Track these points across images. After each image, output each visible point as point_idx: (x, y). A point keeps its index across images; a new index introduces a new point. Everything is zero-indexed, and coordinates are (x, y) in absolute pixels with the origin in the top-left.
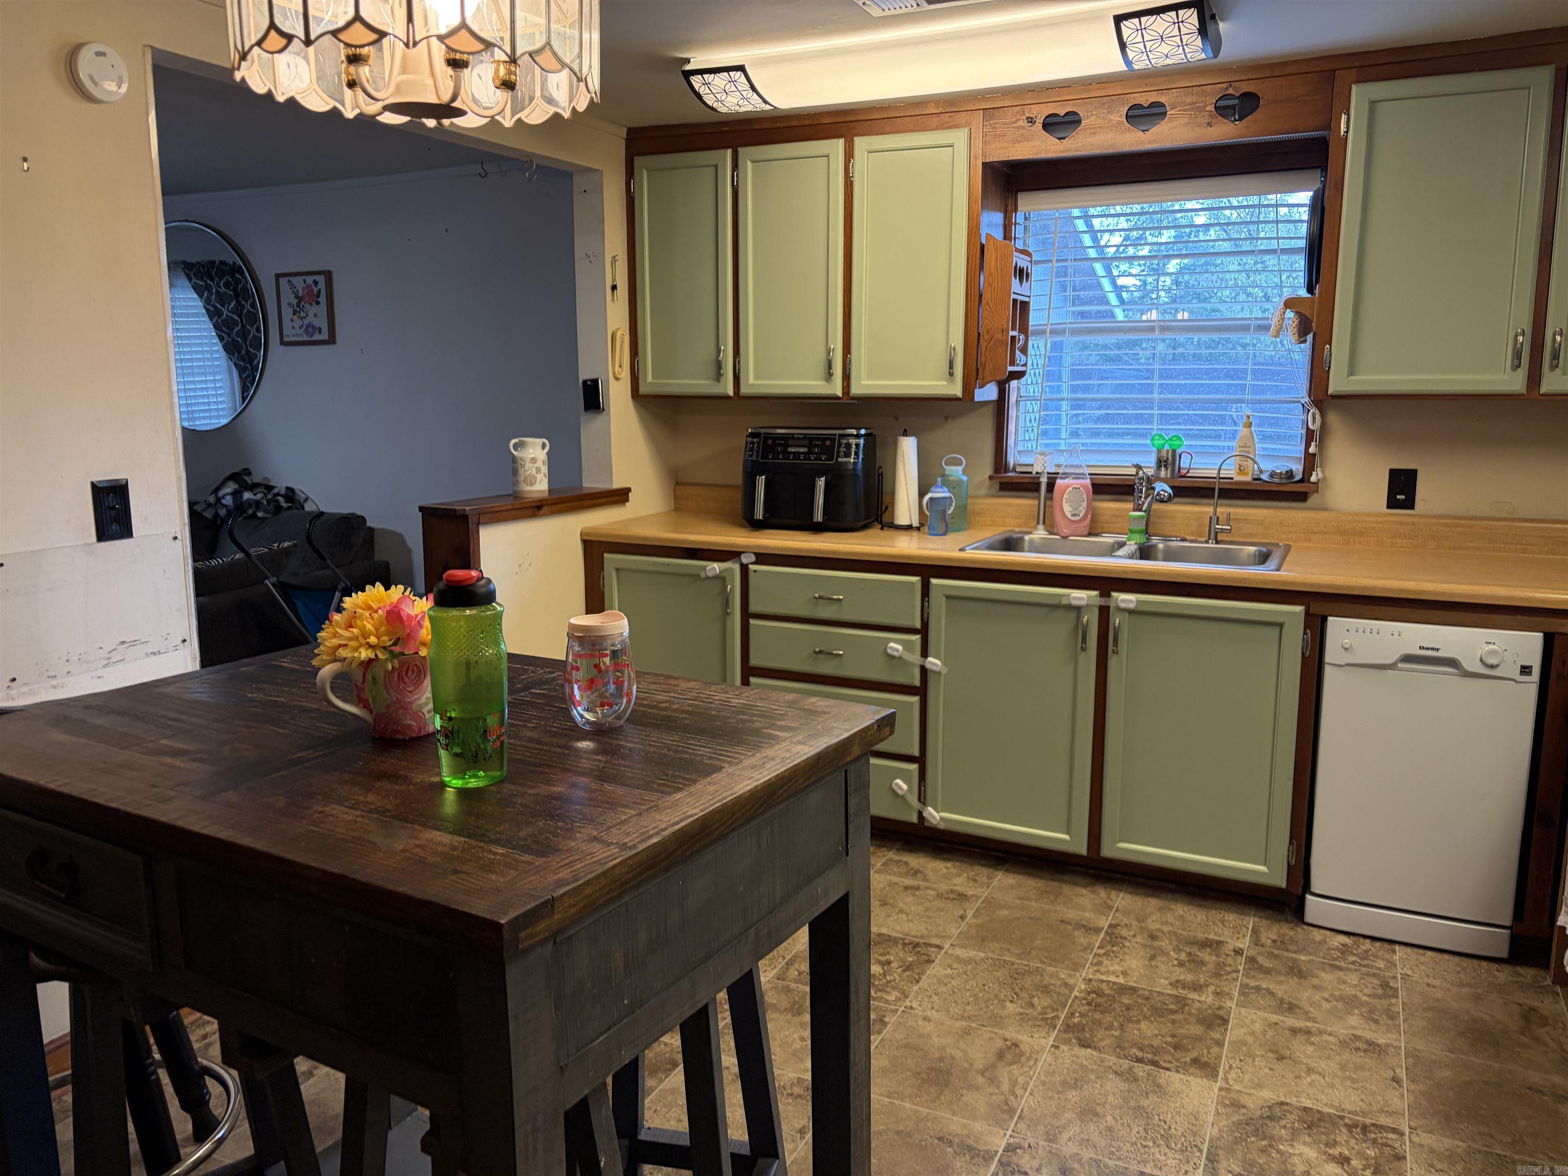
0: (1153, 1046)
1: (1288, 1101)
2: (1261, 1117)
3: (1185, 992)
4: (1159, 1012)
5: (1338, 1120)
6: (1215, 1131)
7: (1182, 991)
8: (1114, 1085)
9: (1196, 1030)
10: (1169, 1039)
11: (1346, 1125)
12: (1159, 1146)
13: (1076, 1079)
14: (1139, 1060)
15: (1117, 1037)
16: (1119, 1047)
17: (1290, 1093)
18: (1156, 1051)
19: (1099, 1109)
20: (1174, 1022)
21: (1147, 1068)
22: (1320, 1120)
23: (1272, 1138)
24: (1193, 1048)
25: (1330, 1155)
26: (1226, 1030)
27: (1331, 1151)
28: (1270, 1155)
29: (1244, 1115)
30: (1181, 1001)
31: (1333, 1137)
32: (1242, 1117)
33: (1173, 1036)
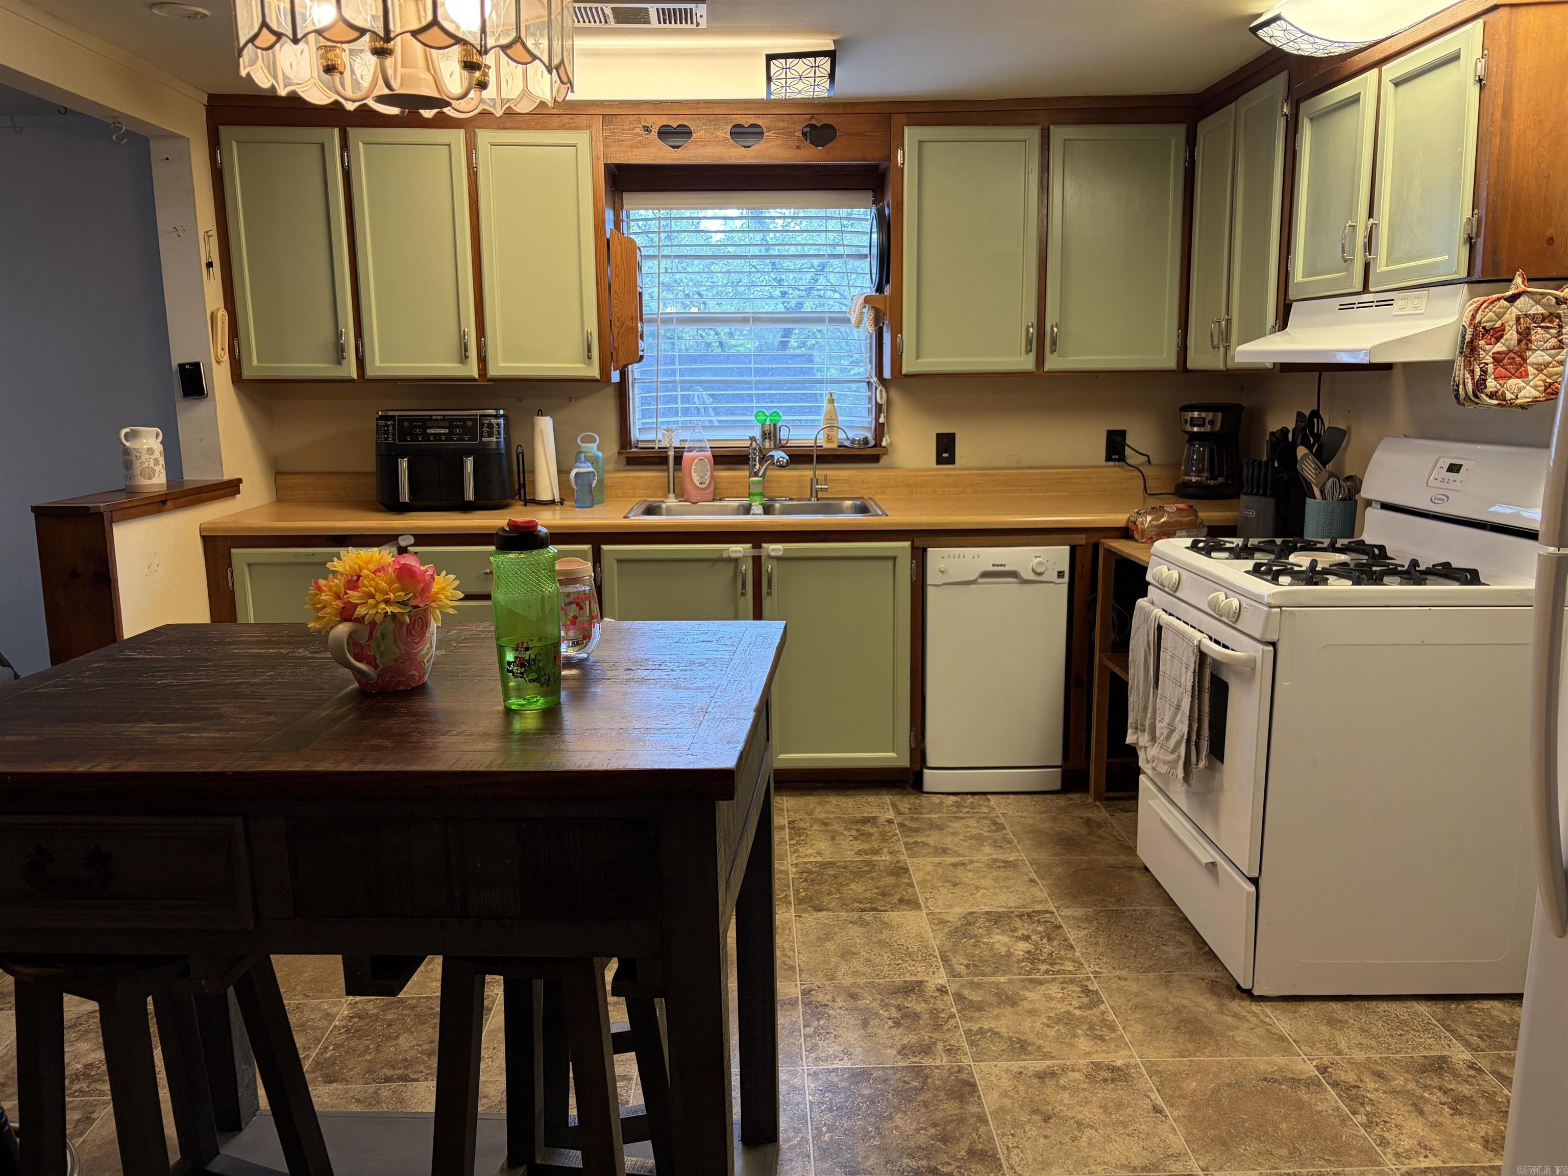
0: (867, 898)
1: (974, 910)
2: (962, 925)
3: (869, 857)
4: (858, 875)
5: (1010, 914)
6: (938, 942)
7: (866, 857)
8: (854, 931)
9: (891, 880)
10: (875, 891)
11: (1017, 917)
12: (907, 962)
13: (827, 934)
14: (863, 910)
15: (839, 898)
16: (844, 905)
17: (973, 905)
18: (871, 901)
19: (854, 949)
20: (872, 879)
21: (871, 914)
22: (999, 917)
23: (976, 936)
24: (895, 893)
25: (1016, 937)
26: (910, 876)
27: (1016, 935)
28: (980, 947)
29: (951, 926)
30: (868, 863)
31: (1012, 926)
32: (950, 928)
33: (878, 888)
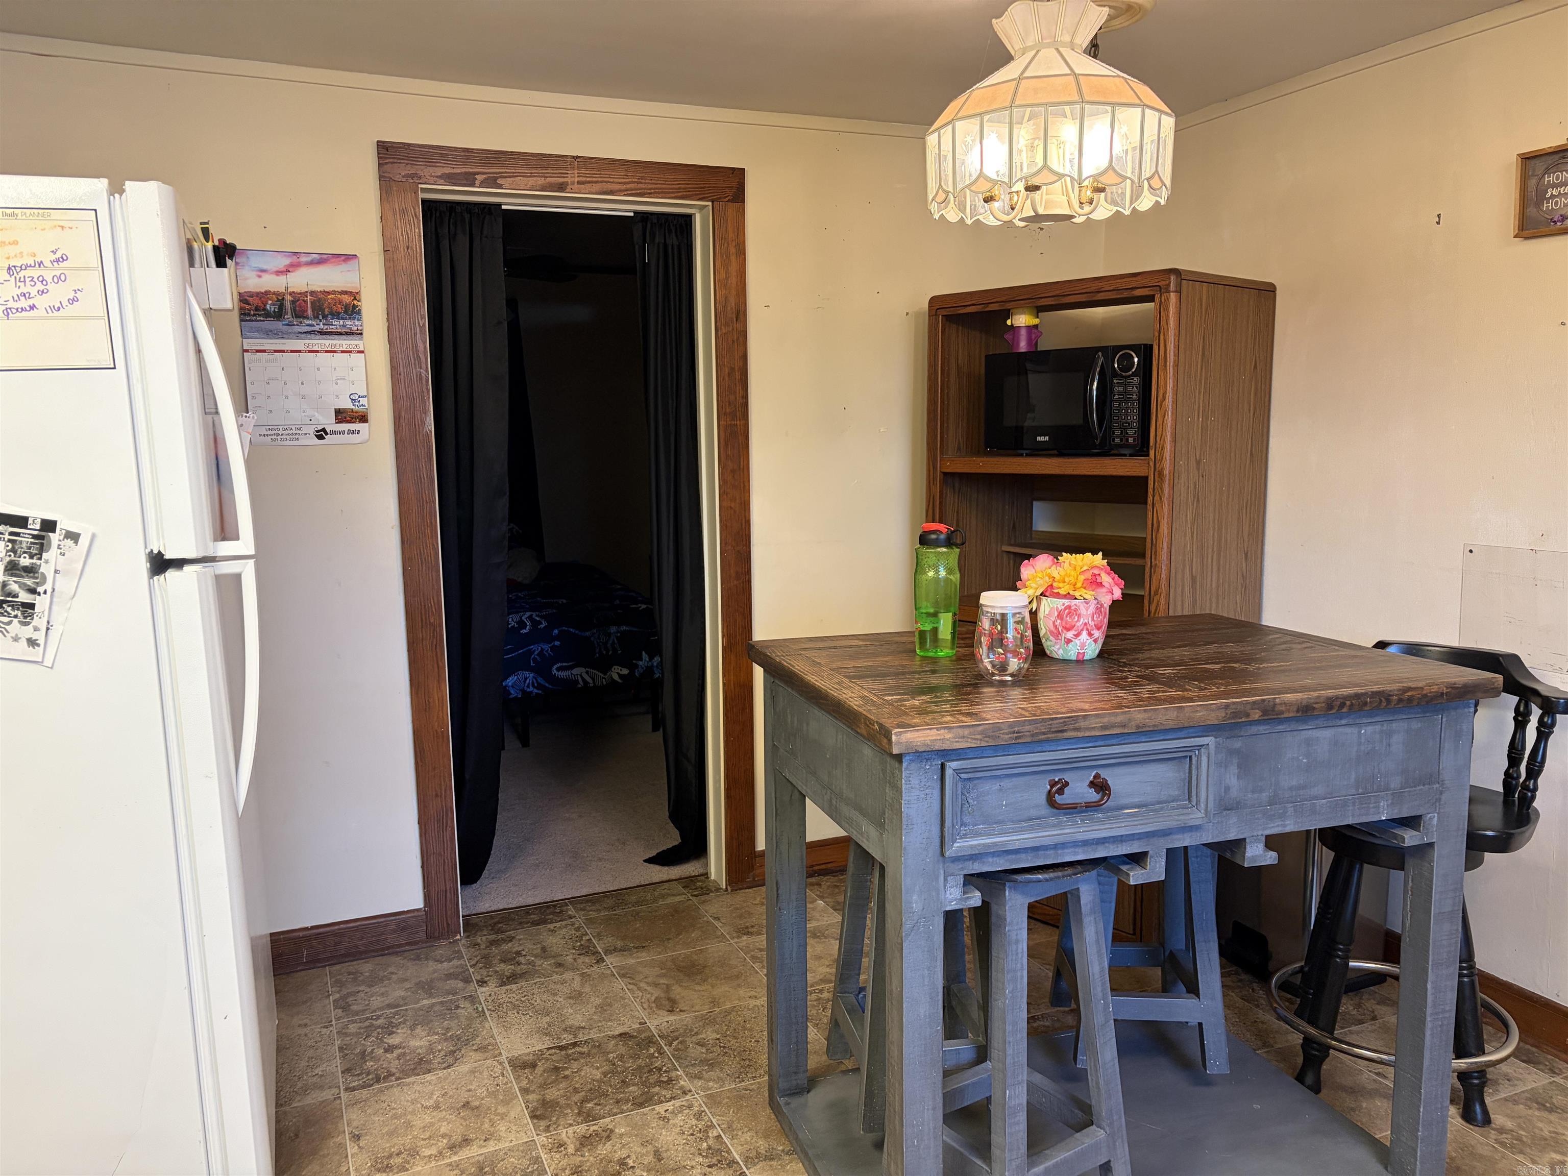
0: (575, 1060)
1: (445, 1071)
2: (460, 1050)
3: (592, 1128)
4: (596, 1093)
5: (401, 1076)
6: (487, 1025)
7: (595, 1128)
8: (576, 1018)
9: (552, 1094)
10: (566, 1073)
11: (394, 1075)
12: (517, 1000)
13: (606, 1011)
14: (575, 1044)
15: (608, 1053)
16: (598, 1046)
17: (446, 1079)
18: (569, 1059)
19: (572, 1002)
20: (576, 1091)
21: (564, 1042)
22: (415, 1069)
23: (446, 1040)
24: (541, 1075)
25: (400, 1048)
26: (527, 1108)
27: (400, 1050)
28: (443, 1028)
29: (473, 1045)
30: (589, 1117)
31: (401, 1061)
32: (474, 1042)
33: (566, 1077)
